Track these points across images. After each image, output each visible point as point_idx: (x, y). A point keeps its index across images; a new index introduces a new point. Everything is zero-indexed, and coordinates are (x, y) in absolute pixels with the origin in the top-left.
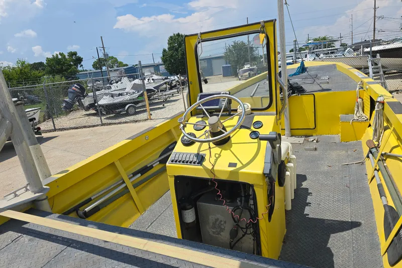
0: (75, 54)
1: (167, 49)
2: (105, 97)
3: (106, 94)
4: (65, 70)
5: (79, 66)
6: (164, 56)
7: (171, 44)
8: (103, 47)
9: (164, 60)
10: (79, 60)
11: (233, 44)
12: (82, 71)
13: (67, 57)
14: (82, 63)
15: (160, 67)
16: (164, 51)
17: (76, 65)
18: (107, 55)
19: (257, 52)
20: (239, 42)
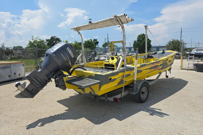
0: (96, 40)
1: (136, 41)
2: (102, 57)
3: (103, 56)
4: (91, 47)
5: (97, 45)
6: (134, 44)
7: (139, 38)
8: (108, 38)
9: (134, 46)
10: (97, 43)
11: (172, 41)
12: (97, 48)
13: (93, 41)
14: (98, 44)
15: (132, 49)
16: (135, 41)
17: (96, 45)
18: (109, 41)
19: (185, 46)
20: (175, 40)
